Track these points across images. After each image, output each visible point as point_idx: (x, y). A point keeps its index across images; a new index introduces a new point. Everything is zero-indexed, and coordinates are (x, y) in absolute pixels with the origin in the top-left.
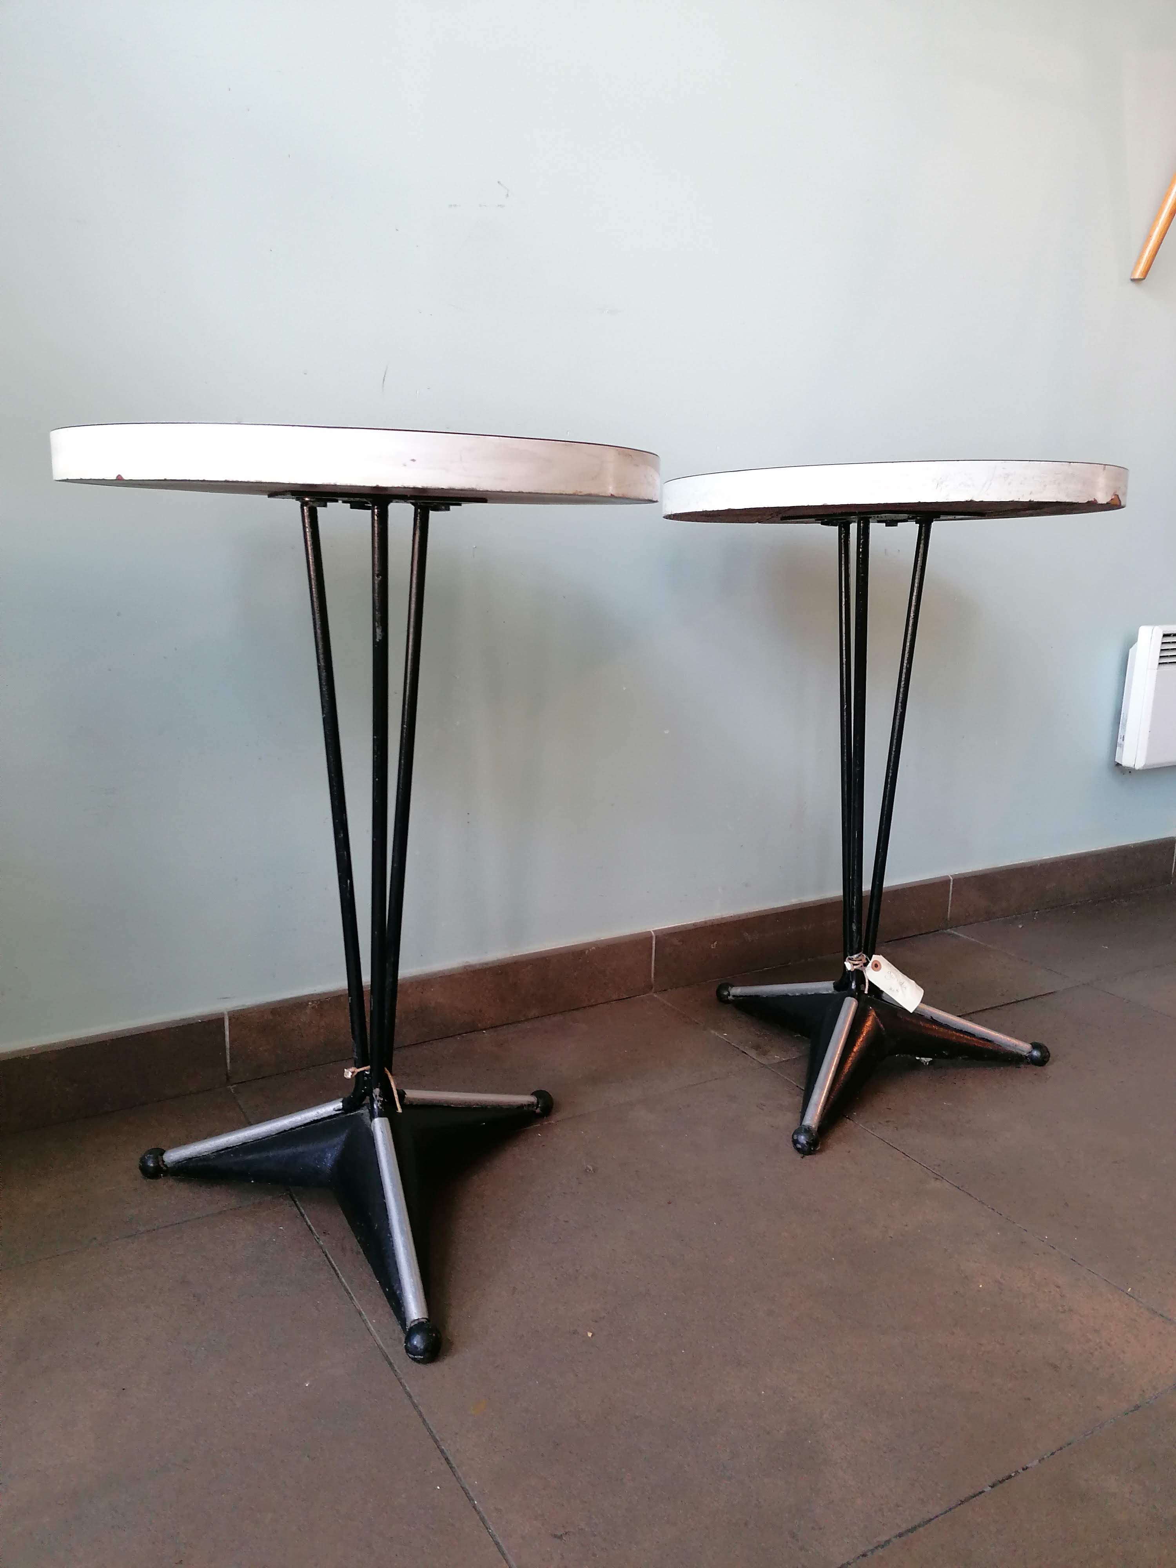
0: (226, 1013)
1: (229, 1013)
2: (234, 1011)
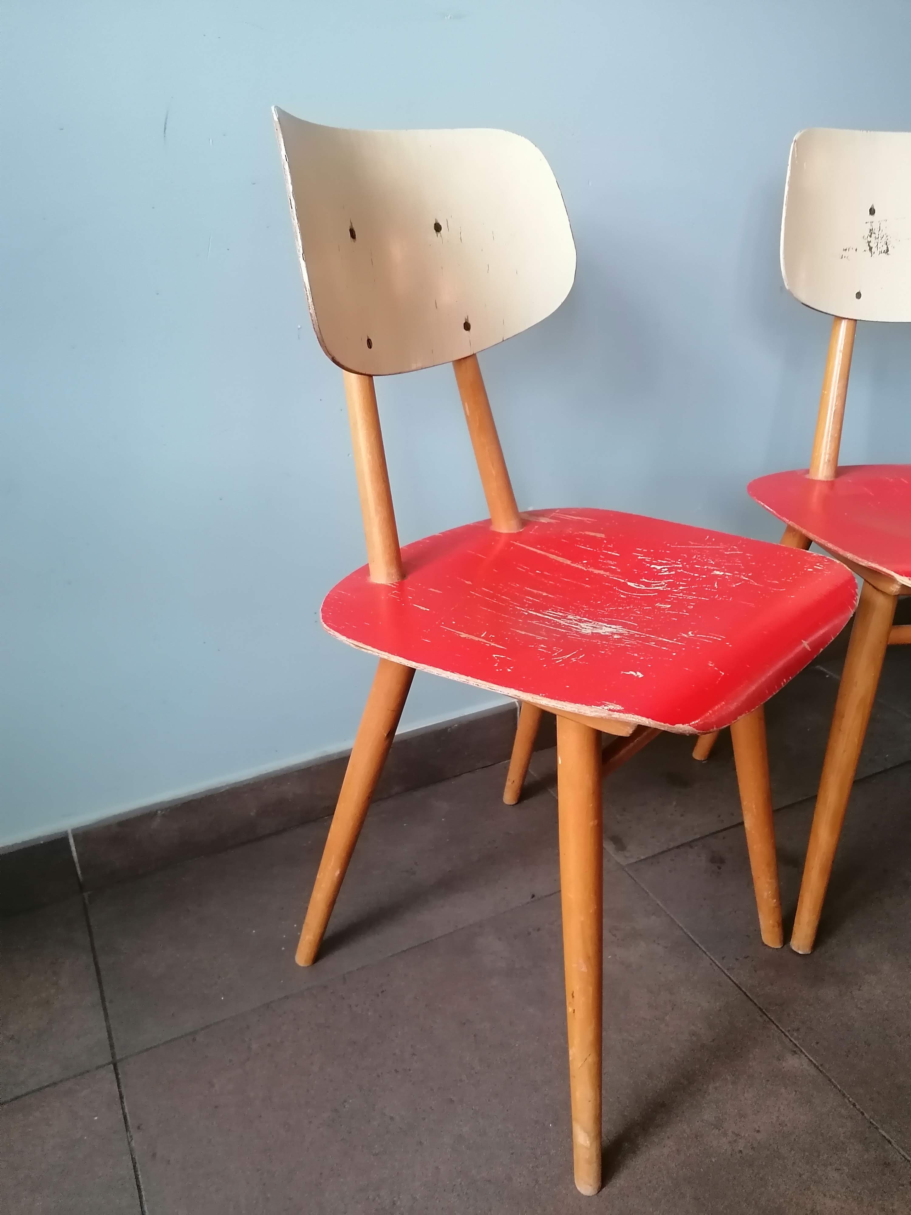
0: (70, 832)
1: (73, 830)
2: (78, 829)
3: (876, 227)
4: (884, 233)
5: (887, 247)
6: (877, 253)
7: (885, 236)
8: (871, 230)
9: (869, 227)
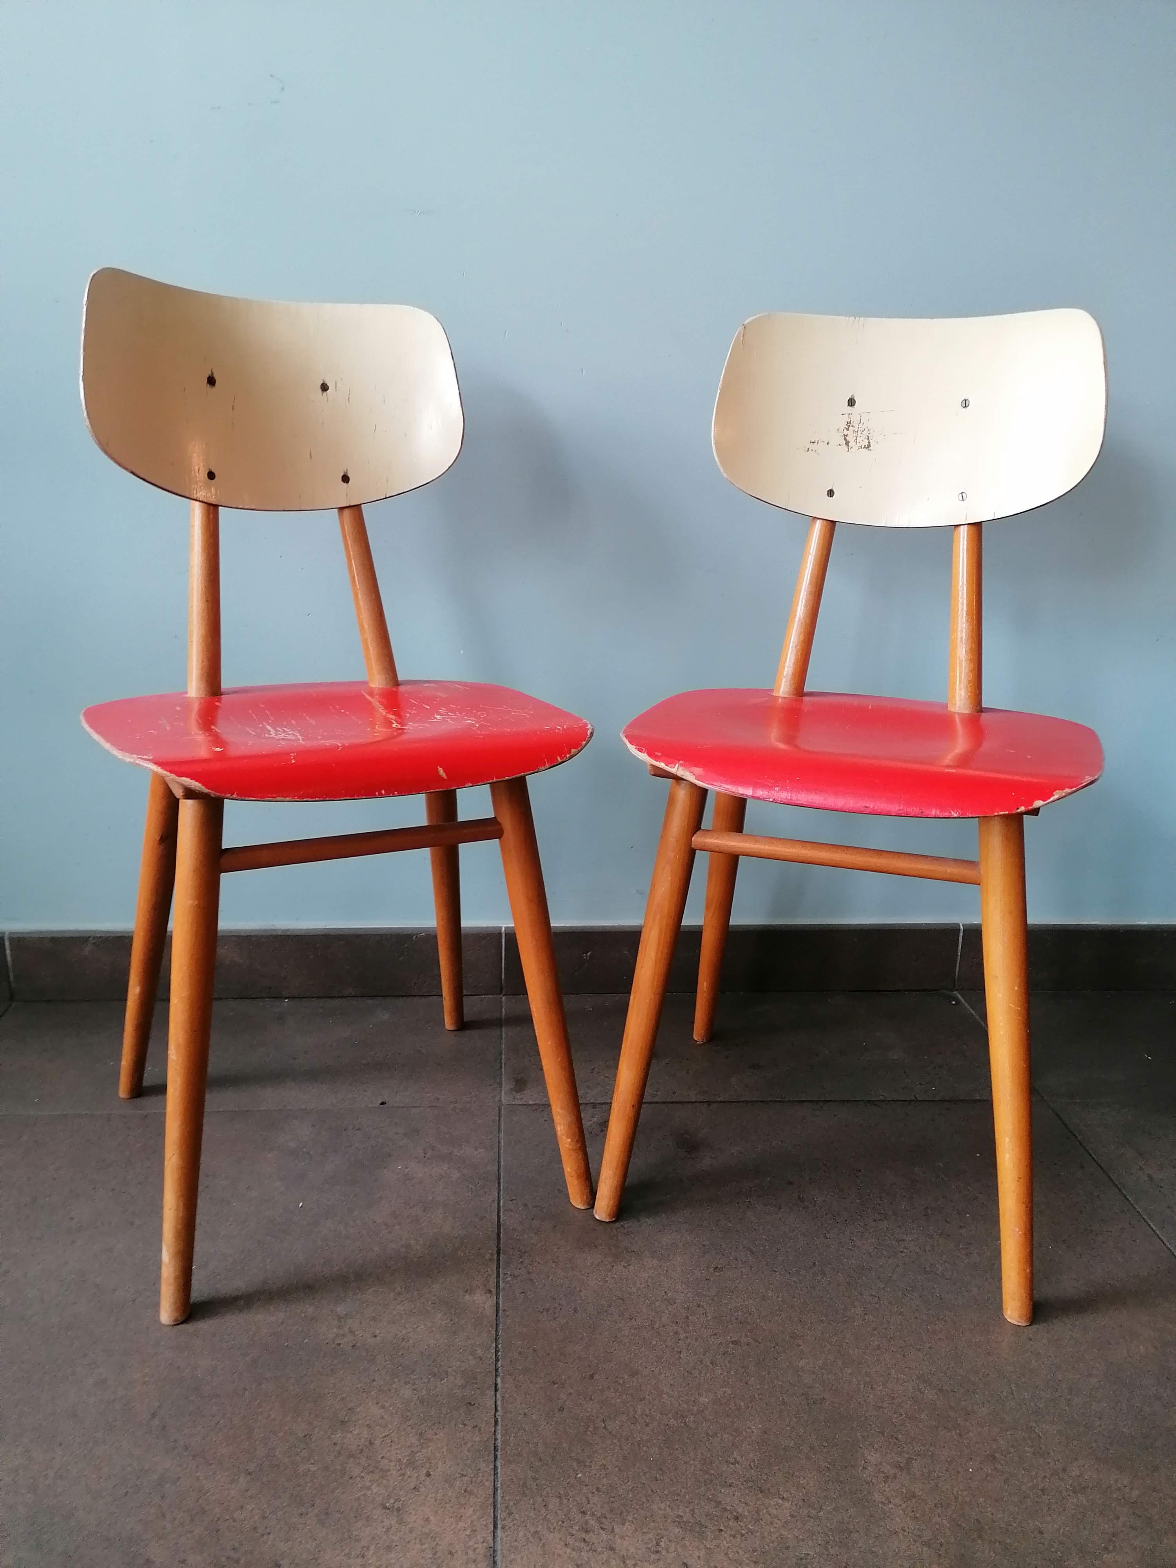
0: (7, 934)
1: (10, 933)
2: (14, 933)
3: (855, 419)
4: (864, 427)
5: (869, 442)
6: (855, 448)
7: (866, 430)
8: (849, 423)
9: (846, 418)
